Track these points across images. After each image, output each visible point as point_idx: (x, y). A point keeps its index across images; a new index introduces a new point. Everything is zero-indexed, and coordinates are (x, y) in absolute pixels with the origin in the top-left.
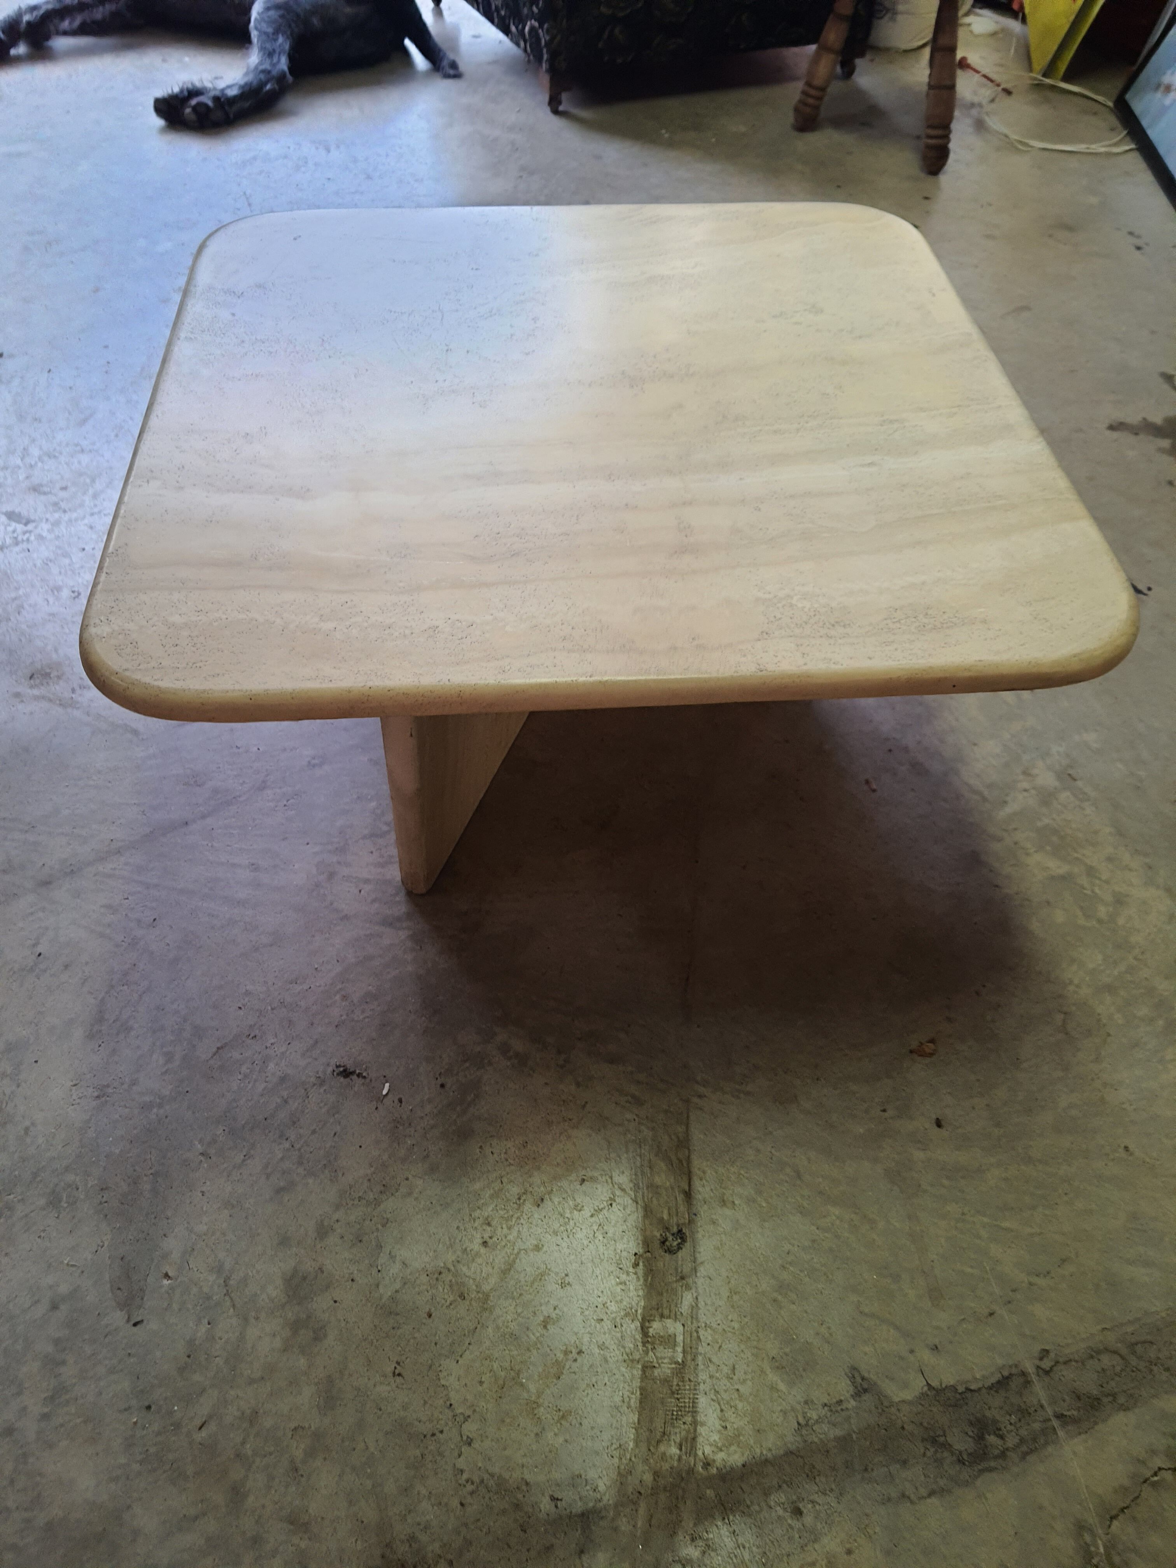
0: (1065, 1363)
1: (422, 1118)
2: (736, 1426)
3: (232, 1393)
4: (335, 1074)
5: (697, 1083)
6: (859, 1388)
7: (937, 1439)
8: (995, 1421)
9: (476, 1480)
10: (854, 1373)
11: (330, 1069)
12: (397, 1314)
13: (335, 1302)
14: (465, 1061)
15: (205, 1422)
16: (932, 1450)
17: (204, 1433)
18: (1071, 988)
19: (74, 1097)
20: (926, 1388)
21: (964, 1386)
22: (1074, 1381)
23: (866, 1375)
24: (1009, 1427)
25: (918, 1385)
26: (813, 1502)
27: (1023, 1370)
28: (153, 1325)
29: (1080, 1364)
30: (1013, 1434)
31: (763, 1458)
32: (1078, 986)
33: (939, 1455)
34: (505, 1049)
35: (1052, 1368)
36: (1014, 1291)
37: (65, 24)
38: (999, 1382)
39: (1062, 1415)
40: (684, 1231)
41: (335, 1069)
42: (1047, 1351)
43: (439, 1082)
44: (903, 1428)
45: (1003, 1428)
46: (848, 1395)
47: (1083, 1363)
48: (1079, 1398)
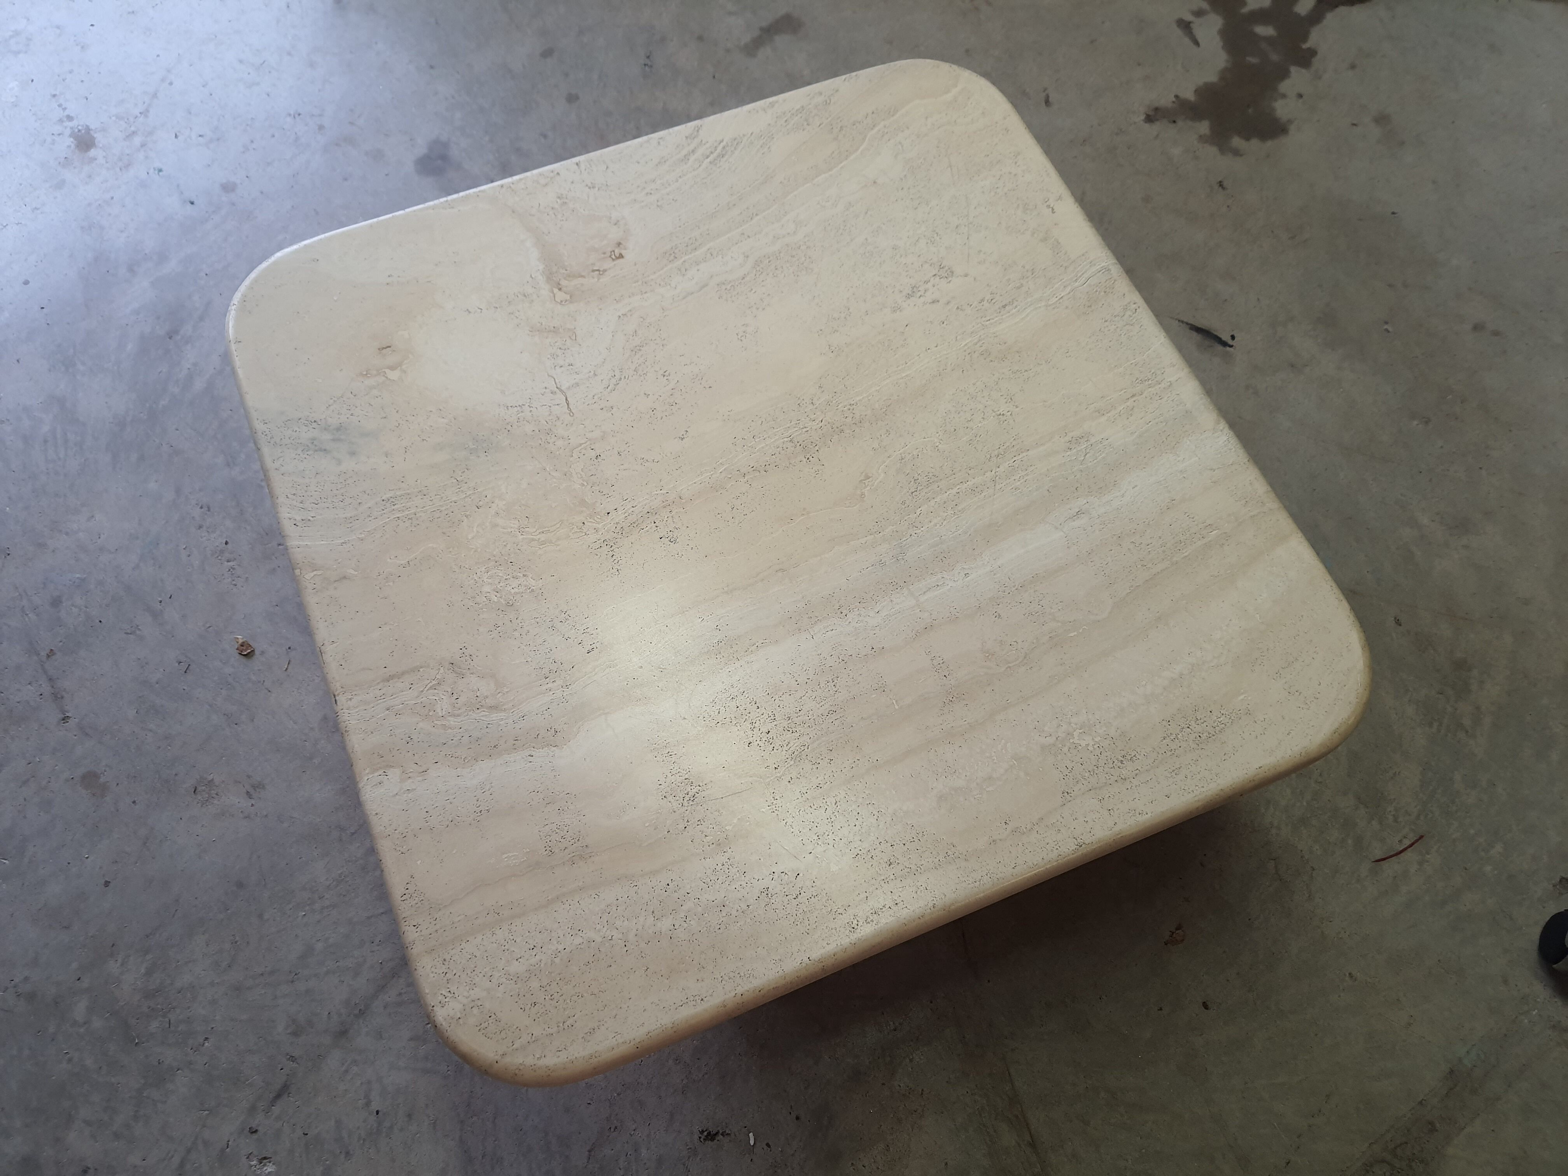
1: (793, 1155)
4: (702, 1140)
11: (696, 1137)
18: (1274, 831)
32: (1278, 828)
36: (1299, 1136)
41: (700, 1135)
43: (794, 1115)
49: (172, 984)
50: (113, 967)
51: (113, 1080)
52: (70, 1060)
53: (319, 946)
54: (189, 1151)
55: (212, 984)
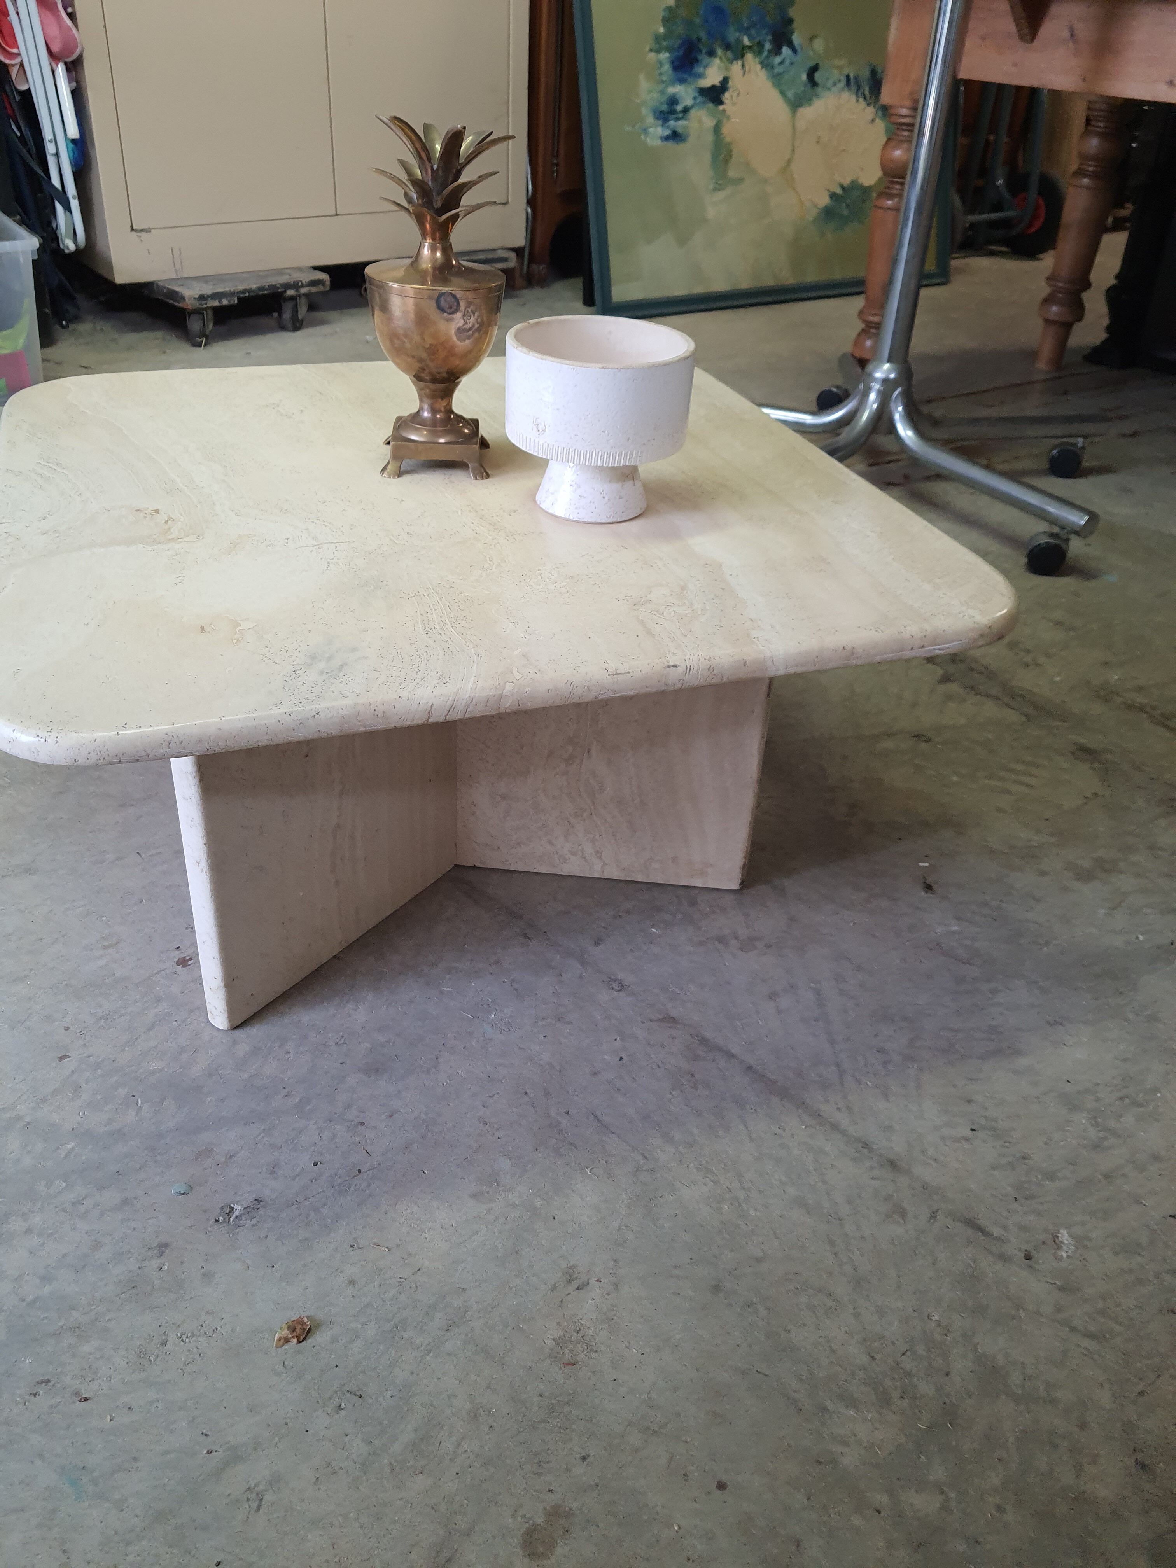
11: (932, 898)
41: (930, 893)
49: (865, 1369)
50: (850, 1458)
51: (1011, 1439)
52: (1000, 1509)
53: (792, 1191)
54: (1073, 1329)
55: (857, 1315)
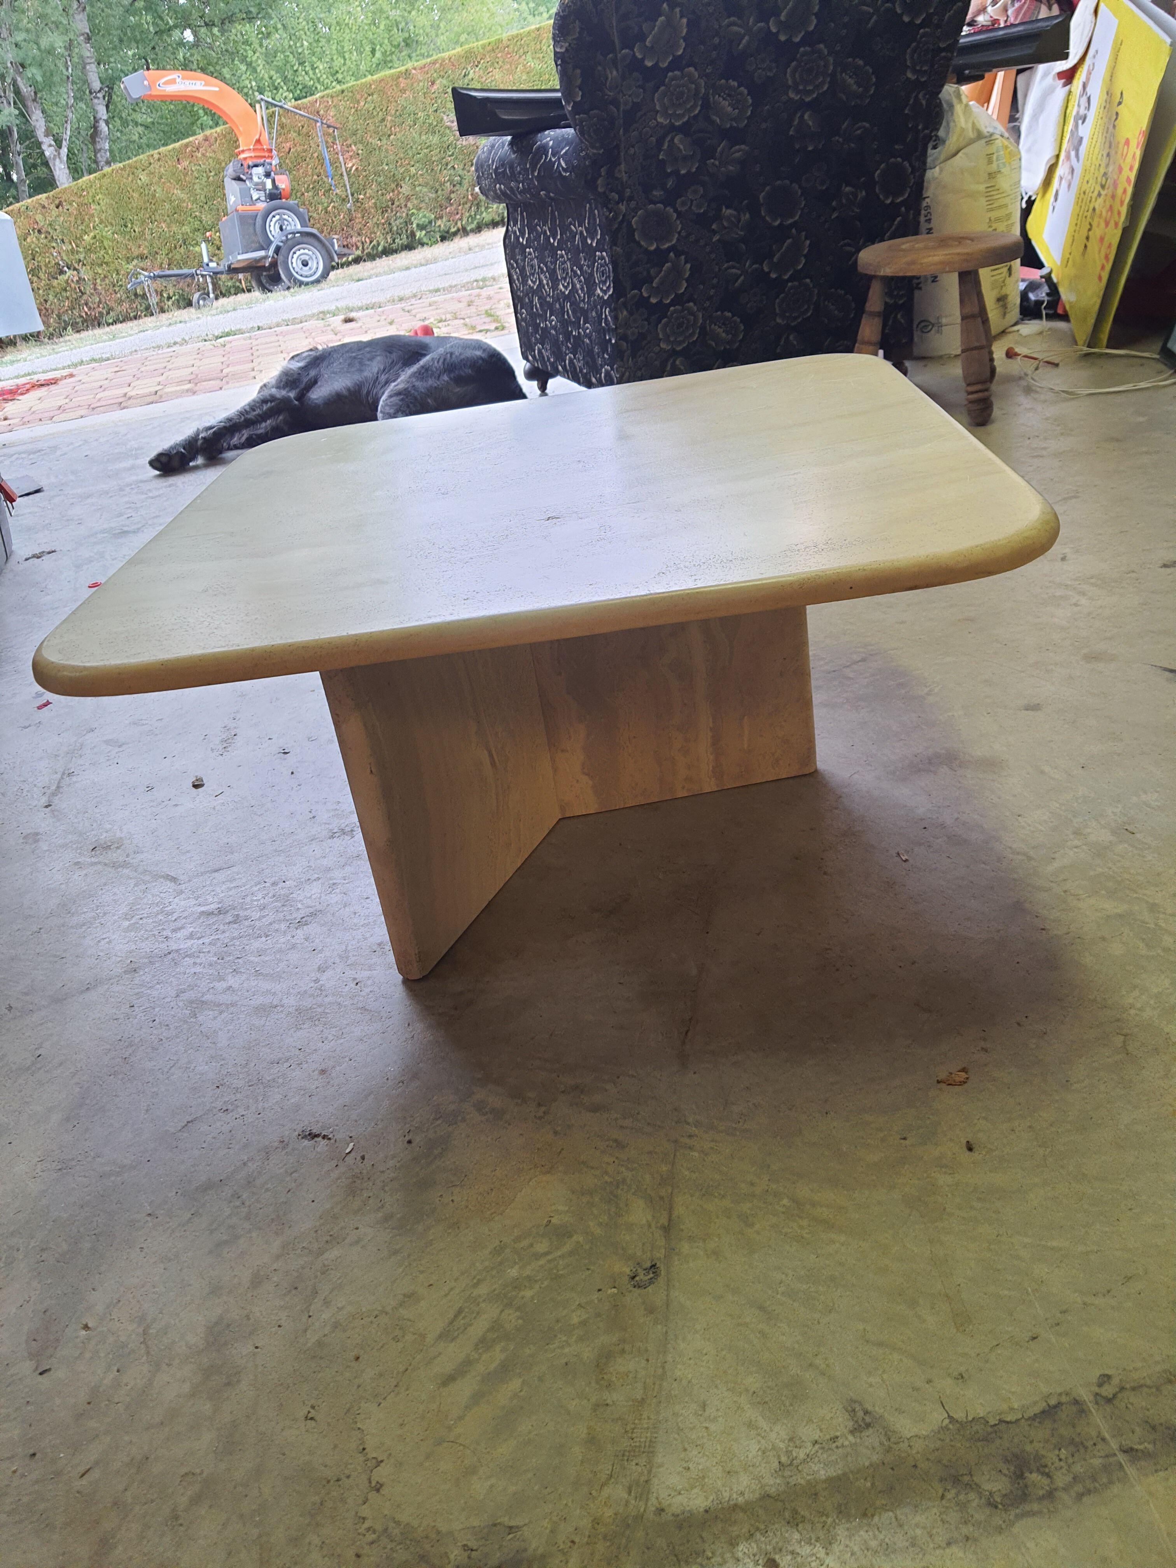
0: (1134, 1389)
1: (383, 1172)
2: (700, 1467)
3: (127, 1438)
4: (300, 1137)
5: (688, 1124)
6: (861, 1423)
7: (960, 1478)
8: (1038, 1457)
9: (379, 1527)
10: (852, 1407)
11: (295, 1134)
12: (321, 1358)
13: (257, 1348)
14: (437, 1119)
15: (89, 1470)
16: (953, 1491)
17: (84, 1481)
18: (1132, 1012)
19: (38, 1170)
20: (947, 1421)
21: (998, 1418)
22: (1148, 1410)
23: (870, 1408)
24: (1058, 1464)
25: (937, 1417)
26: (792, 1553)
27: (1077, 1398)
28: (60, 1374)
29: (1154, 1390)
30: (1064, 1471)
31: (731, 1503)
32: (1141, 1009)
33: (962, 1497)
34: (480, 1107)
35: (1115, 1396)
36: (1064, 1312)
37: (235, 440)
38: (1043, 1412)
39: (1132, 1449)
40: (658, 1265)
41: (301, 1133)
42: (1109, 1377)
43: (407, 1138)
44: (915, 1466)
45: (1049, 1464)
46: (846, 1431)
47: (1158, 1389)
48: (1154, 1428)
